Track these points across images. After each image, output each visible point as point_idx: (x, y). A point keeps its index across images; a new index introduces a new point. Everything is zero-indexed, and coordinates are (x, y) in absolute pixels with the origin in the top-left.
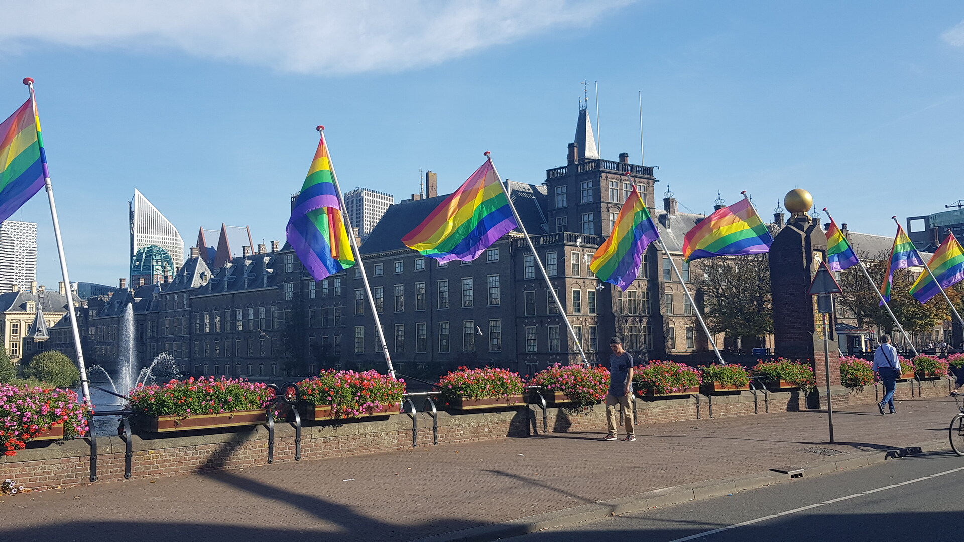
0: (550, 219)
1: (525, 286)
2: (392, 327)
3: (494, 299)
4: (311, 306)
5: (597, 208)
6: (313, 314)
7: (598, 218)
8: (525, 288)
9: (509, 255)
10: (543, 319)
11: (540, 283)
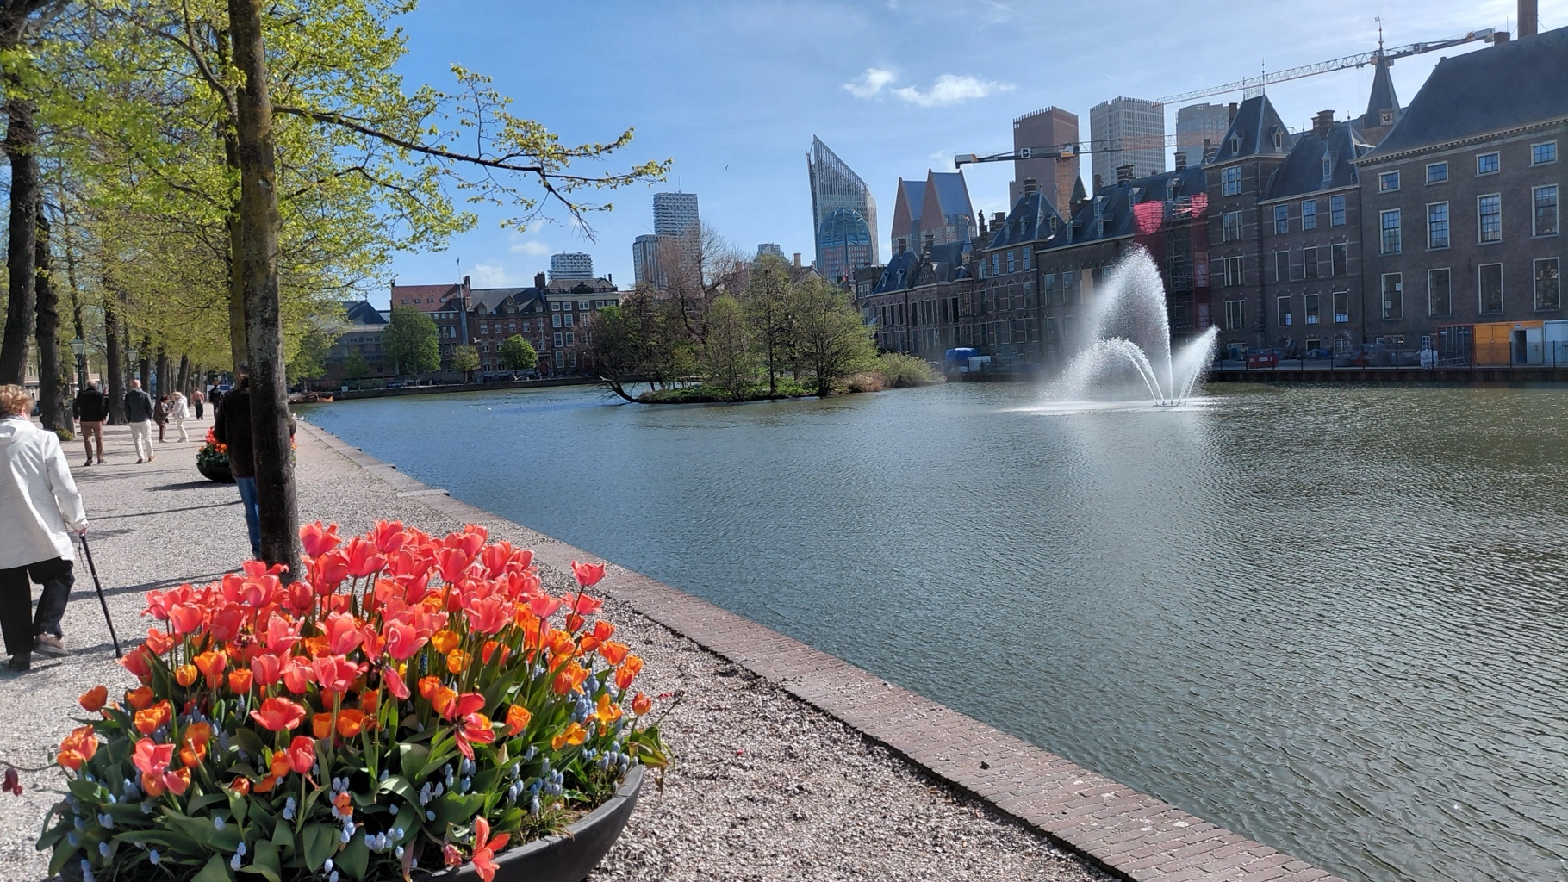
2: (1471, 270)
4: (1280, 247)
6: (1284, 259)
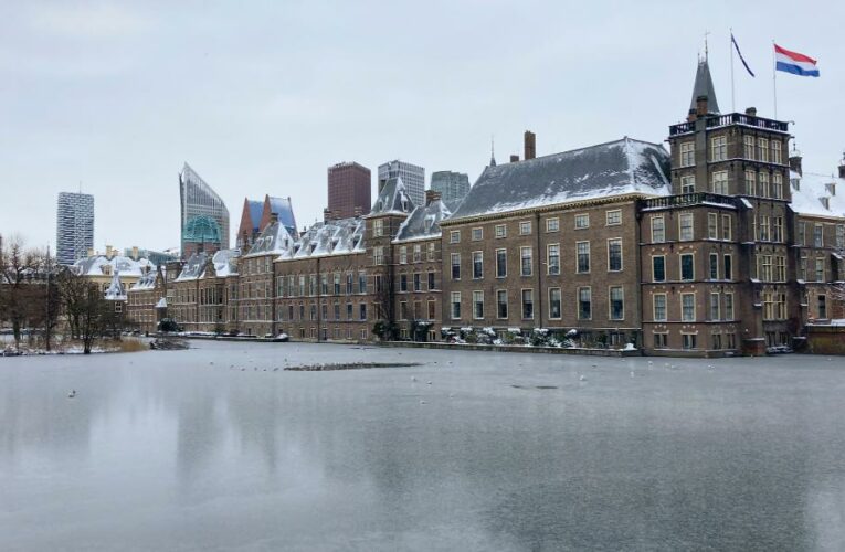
0: (673, 178)
1: (653, 250)
2: (492, 292)
3: (615, 263)
4: (403, 271)
5: (732, 165)
6: (404, 278)
7: (733, 177)
8: (653, 253)
9: (634, 218)
10: (675, 286)
11: (672, 247)
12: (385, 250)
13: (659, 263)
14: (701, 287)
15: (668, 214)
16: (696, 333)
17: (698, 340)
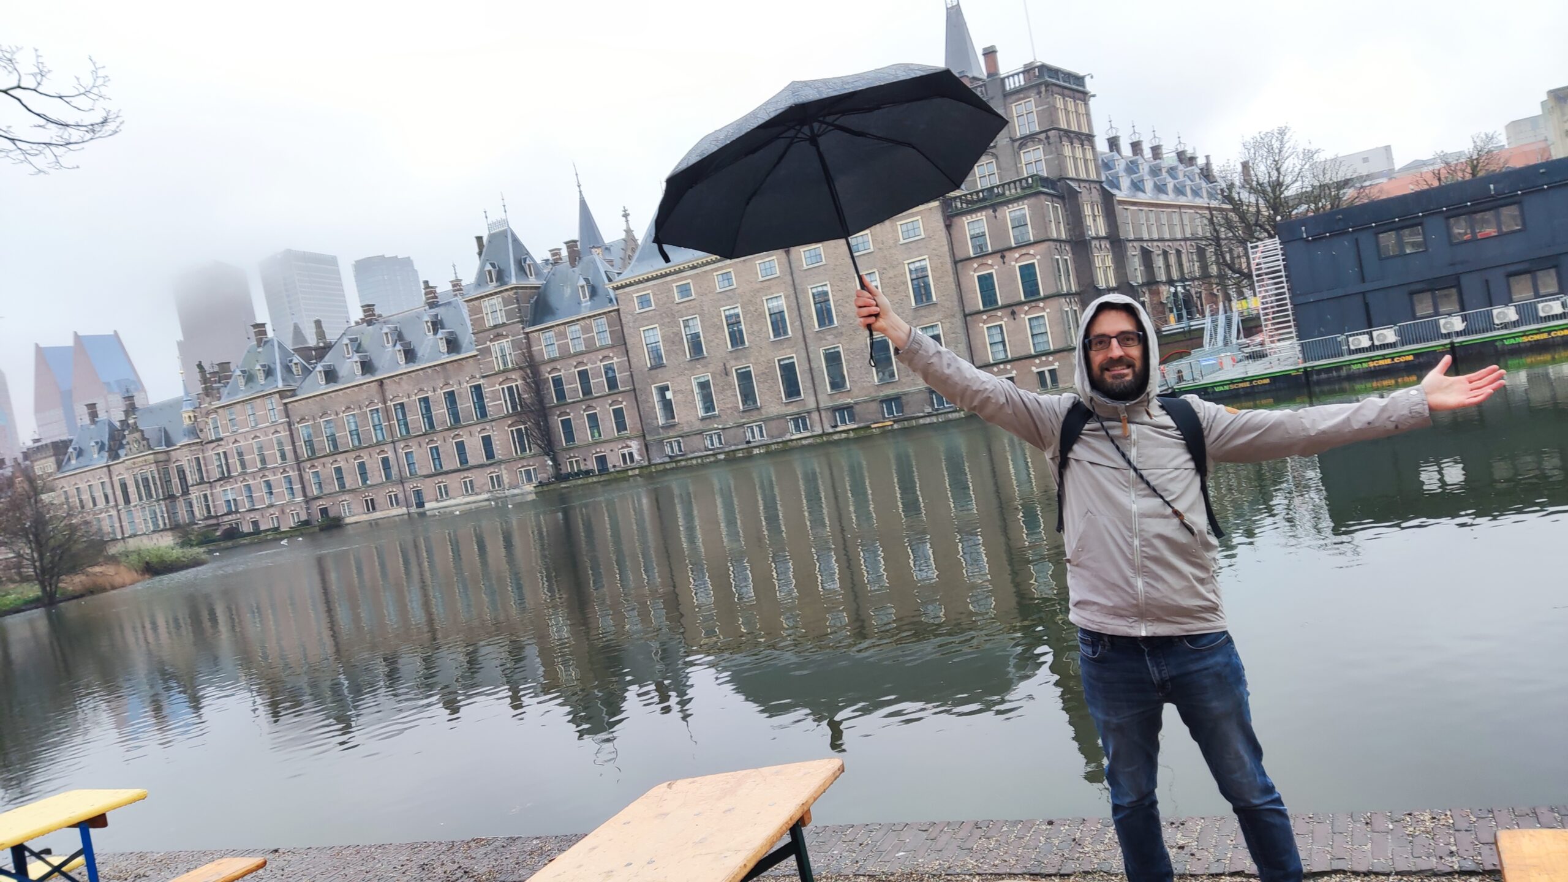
1: (975, 265)
2: (727, 373)
3: (922, 292)
4: (554, 369)
5: (1048, 138)
6: (558, 382)
7: (1051, 153)
8: (975, 271)
9: (942, 225)
10: (1015, 309)
11: (1003, 257)
12: (515, 345)
13: (986, 283)
14: (1054, 303)
15: (991, 211)
16: (1056, 365)
17: (1060, 375)
